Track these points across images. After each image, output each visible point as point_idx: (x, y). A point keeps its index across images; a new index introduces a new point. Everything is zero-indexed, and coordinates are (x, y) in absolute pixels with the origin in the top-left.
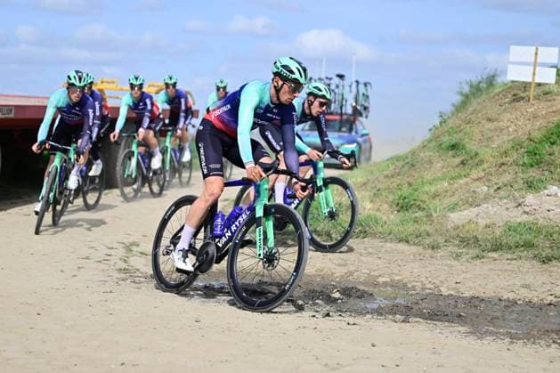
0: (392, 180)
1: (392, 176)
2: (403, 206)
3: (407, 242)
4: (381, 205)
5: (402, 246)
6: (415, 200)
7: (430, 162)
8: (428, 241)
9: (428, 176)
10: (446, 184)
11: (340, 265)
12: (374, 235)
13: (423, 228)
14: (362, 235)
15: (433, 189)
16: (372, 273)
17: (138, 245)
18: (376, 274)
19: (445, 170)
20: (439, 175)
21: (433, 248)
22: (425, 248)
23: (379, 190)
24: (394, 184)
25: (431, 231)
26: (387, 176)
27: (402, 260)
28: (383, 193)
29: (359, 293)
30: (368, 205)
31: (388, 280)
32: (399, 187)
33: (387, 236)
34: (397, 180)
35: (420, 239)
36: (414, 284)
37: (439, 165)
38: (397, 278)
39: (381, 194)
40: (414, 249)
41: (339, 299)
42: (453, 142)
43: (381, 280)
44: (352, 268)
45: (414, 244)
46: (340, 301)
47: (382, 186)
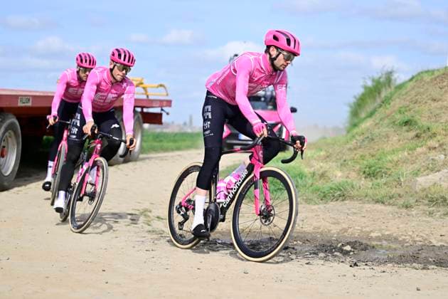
0: (355, 152)
1: (355, 149)
2: (371, 174)
3: (383, 203)
4: (349, 174)
5: (379, 207)
6: (380, 168)
7: (387, 136)
8: (401, 202)
9: (388, 148)
10: (406, 154)
11: (334, 224)
12: (352, 198)
13: (394, 191)
14: (341, 198)
15: (395, 158)
16: (364, 230)
17: (150, 212)
18: (368, 229)
19: (401, 142)
20: (397, 146)
21: (407, 207)
22: (399, 208)
23: (345, 161)
24: (357, 155)
25: (402, 193)
26: (350, 149)
27: (383, 218)
28: (349, 163)
29: (363, 246)
30: (339, 174)
31: (379, 234)
32: (363, 157)
33: (364, 198)
34: (360, 152)
35: (394, 199)
36: (404, 237)
37: (395, 138)
38: (387, 233)
39: (347, 164)
40: (389, 208)
41: (351, 251)
42: (406, 119)
43: (373, 235)
44: (345, 226)
45: (389, 204)
46: (352, 253)
47: (348, 158)
